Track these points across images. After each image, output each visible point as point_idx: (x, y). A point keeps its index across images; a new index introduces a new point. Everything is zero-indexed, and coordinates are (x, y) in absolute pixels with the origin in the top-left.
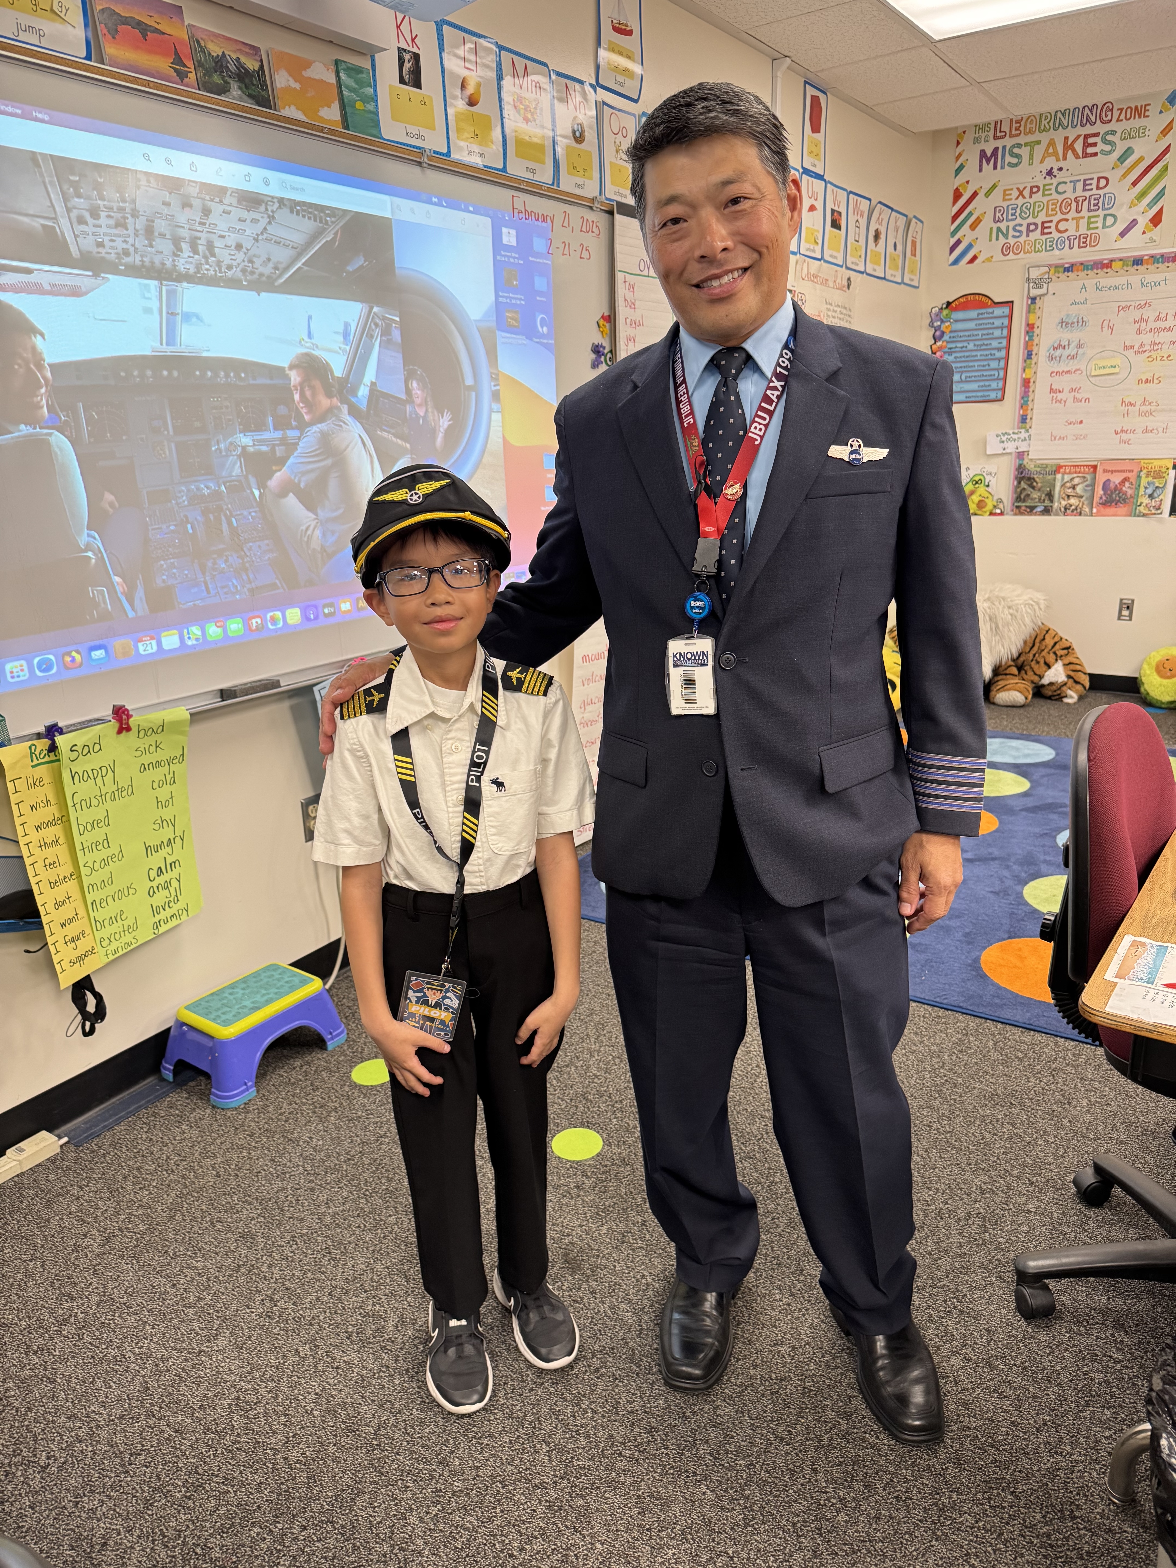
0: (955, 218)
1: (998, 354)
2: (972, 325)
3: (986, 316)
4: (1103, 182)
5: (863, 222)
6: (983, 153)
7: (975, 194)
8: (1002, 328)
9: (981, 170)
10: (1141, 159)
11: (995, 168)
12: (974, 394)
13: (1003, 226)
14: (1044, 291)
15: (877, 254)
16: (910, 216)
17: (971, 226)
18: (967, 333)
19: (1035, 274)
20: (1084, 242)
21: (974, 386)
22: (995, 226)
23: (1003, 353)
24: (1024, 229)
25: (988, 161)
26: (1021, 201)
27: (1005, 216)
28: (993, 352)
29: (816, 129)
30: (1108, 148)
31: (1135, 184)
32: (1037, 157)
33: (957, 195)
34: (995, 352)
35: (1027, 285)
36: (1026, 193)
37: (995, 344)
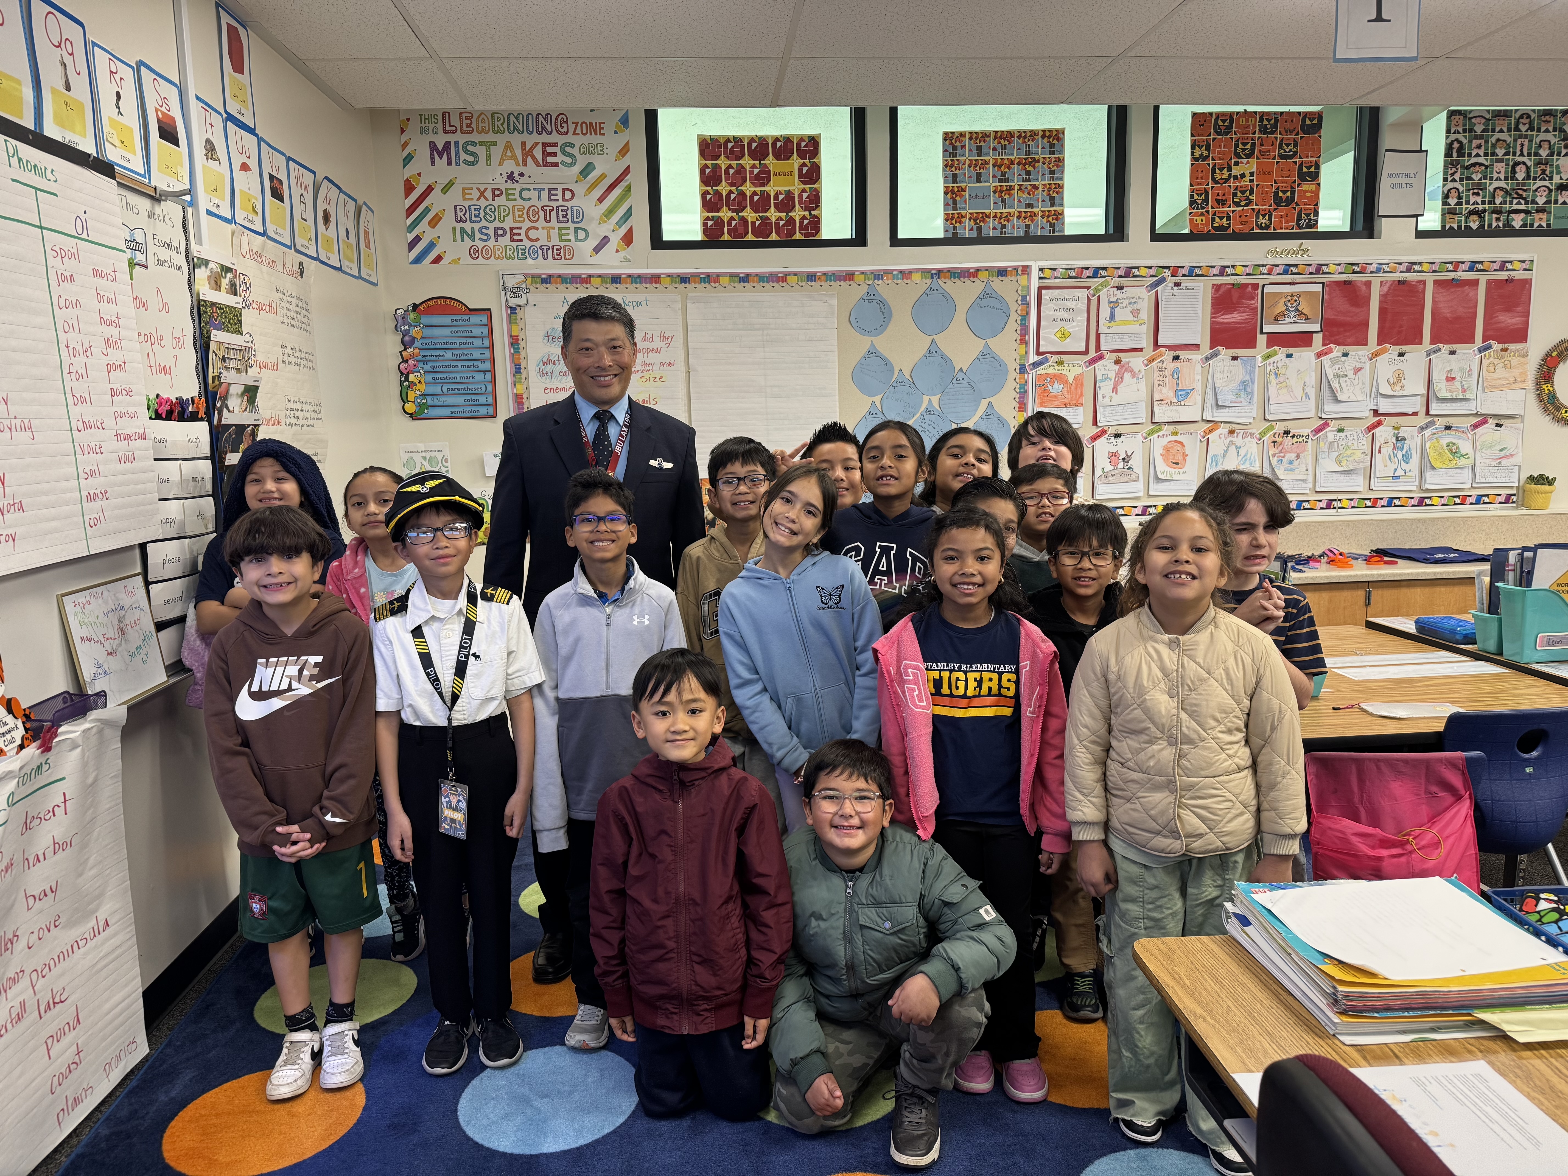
0: (410, 211)
1: (482, 366)
2: (446, 332)
3: (461, 323)
4: (568, 195)
5: (309, 197)
6: (433, 146)
7: (429, 189)
8: (482, 338)
9: (433, 163)
10: (603, 176)
11: (449, 163)
12: (461, 409)
13: (467, 226)
14: (522, 301)
15: (328, 241)
16: (360, 202)
17: (429, 223)
18: (445, 341)
19: (511, 282)
20: (559, 254)
21: (460, 400)
22: (458, 226)
23: (487, 365)
24: (491, 232)
25: (440, 155)
26: (483, 203)
27: (467, 215)
28: (476, 363)
29: (238, 67)
30: (568, 160)
31: (601, 200)
32: (495, 158)
33: (409, 188)
34: (479, 363)
35: (503, 293)
36: (488, 194)
37: (476, 354)
